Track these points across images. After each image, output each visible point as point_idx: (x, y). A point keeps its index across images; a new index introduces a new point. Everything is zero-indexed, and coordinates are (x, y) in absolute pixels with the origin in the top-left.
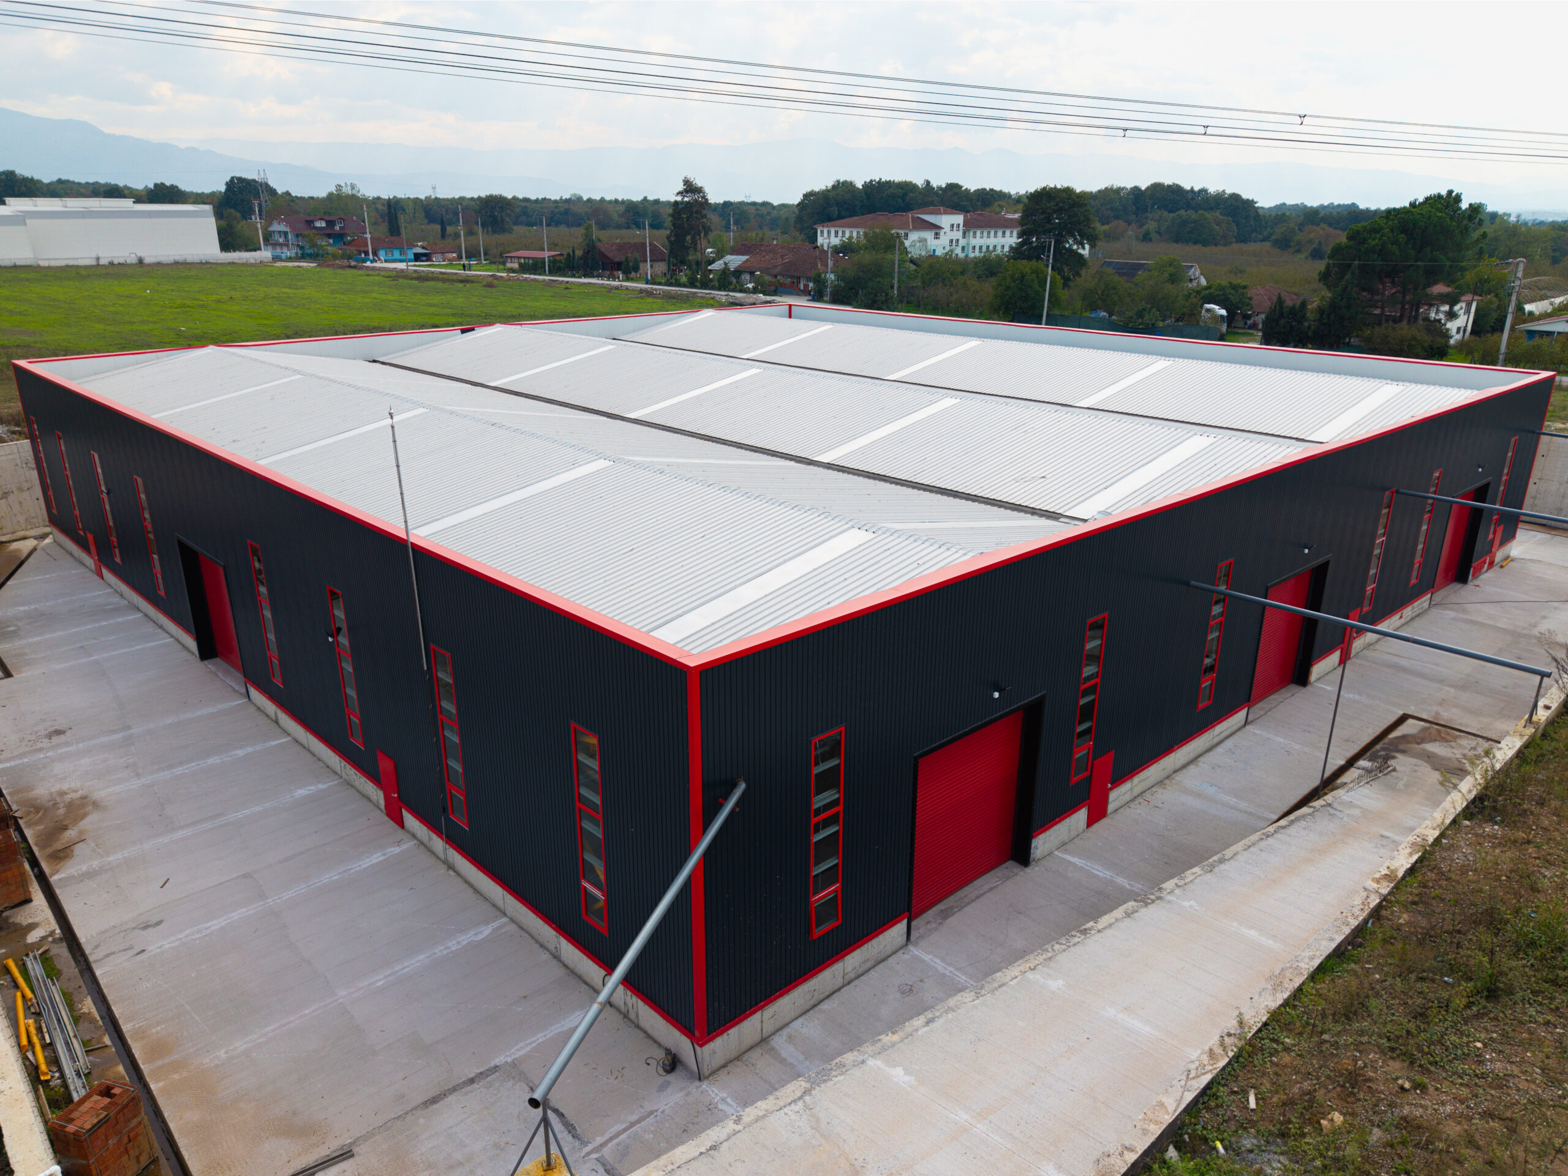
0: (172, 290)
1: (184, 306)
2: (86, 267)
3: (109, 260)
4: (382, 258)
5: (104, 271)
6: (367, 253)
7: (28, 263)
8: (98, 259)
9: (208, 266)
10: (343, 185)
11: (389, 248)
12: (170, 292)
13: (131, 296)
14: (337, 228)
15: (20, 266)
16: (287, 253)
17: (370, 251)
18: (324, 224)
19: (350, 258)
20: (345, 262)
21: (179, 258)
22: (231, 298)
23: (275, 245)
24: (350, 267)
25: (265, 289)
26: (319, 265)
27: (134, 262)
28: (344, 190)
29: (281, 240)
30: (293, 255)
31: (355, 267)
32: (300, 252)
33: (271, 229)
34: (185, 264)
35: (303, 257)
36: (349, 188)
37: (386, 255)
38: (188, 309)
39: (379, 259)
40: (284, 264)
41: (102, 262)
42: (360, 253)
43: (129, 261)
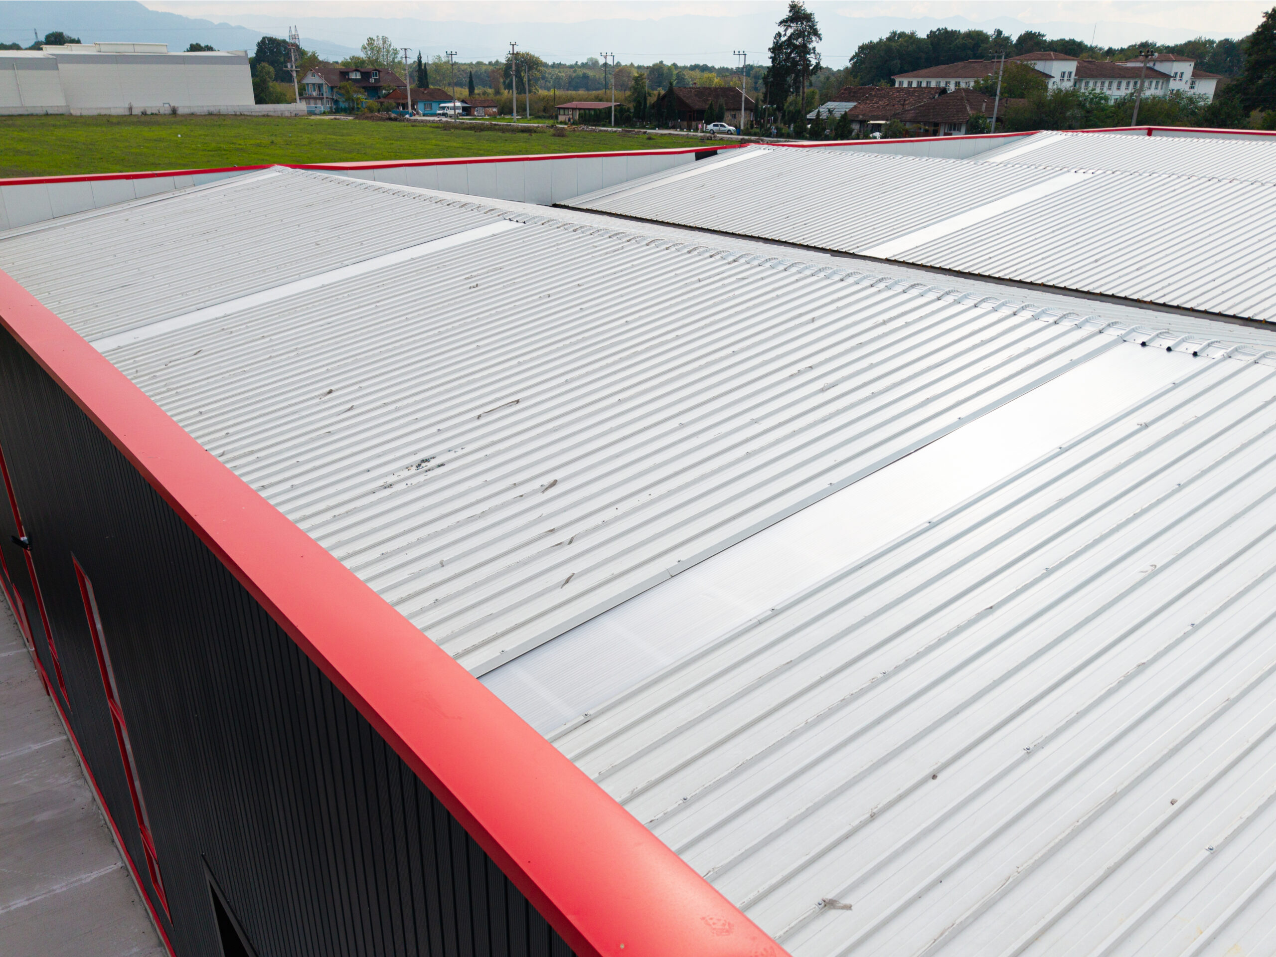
0: (207, 135)
1: (219, 149)
2: (118, 116)
3: (142, 110)
4: (421, 112)
5: (135, 119)
6: (405, 106)
7: (61, 111)
8: (131, 109)
9: (243, 117)
10: (375, 38)
11: (428, 100)
12: (203, 137)
13: (160, 140)
14: (372, 80)
15: (51, 115)
16: (321, 107)
17: (410, 103)
18: (359, 76)
19: (388, 110)
20: (384, 115)
21: (212, 109)
22: (272, 142)
23: (309, 99)
24: (390, 119)
25: (308, 135)
26: (356, 118)
27: (167, 112)
28: (376, 44)
29: (315, 94)
30: (328, 110)
31: (395, 120)
32: (334, 107)
33: (305, 81)
34: (219, 115)
35: (338, 111)
36: (381, 42)
37: (425, 108)
38: (224, 152)
39: (418, 113)
40: (319, 117)
41: (135, 112)
42: (398, 105)
43: (162, 112)
